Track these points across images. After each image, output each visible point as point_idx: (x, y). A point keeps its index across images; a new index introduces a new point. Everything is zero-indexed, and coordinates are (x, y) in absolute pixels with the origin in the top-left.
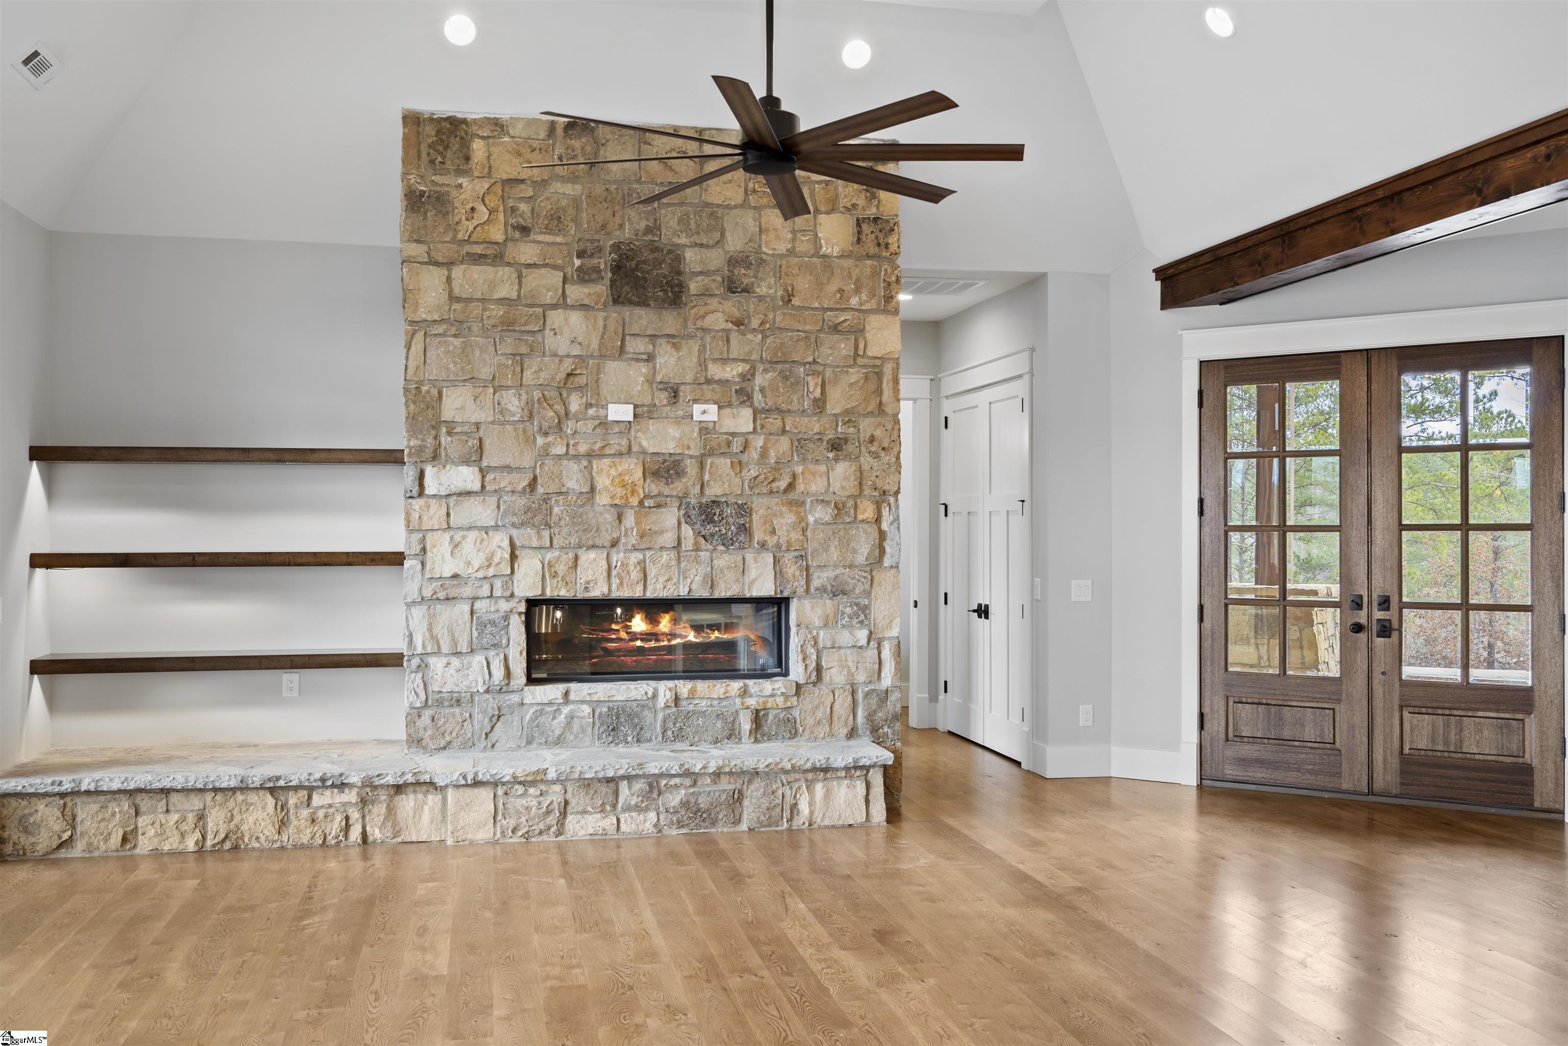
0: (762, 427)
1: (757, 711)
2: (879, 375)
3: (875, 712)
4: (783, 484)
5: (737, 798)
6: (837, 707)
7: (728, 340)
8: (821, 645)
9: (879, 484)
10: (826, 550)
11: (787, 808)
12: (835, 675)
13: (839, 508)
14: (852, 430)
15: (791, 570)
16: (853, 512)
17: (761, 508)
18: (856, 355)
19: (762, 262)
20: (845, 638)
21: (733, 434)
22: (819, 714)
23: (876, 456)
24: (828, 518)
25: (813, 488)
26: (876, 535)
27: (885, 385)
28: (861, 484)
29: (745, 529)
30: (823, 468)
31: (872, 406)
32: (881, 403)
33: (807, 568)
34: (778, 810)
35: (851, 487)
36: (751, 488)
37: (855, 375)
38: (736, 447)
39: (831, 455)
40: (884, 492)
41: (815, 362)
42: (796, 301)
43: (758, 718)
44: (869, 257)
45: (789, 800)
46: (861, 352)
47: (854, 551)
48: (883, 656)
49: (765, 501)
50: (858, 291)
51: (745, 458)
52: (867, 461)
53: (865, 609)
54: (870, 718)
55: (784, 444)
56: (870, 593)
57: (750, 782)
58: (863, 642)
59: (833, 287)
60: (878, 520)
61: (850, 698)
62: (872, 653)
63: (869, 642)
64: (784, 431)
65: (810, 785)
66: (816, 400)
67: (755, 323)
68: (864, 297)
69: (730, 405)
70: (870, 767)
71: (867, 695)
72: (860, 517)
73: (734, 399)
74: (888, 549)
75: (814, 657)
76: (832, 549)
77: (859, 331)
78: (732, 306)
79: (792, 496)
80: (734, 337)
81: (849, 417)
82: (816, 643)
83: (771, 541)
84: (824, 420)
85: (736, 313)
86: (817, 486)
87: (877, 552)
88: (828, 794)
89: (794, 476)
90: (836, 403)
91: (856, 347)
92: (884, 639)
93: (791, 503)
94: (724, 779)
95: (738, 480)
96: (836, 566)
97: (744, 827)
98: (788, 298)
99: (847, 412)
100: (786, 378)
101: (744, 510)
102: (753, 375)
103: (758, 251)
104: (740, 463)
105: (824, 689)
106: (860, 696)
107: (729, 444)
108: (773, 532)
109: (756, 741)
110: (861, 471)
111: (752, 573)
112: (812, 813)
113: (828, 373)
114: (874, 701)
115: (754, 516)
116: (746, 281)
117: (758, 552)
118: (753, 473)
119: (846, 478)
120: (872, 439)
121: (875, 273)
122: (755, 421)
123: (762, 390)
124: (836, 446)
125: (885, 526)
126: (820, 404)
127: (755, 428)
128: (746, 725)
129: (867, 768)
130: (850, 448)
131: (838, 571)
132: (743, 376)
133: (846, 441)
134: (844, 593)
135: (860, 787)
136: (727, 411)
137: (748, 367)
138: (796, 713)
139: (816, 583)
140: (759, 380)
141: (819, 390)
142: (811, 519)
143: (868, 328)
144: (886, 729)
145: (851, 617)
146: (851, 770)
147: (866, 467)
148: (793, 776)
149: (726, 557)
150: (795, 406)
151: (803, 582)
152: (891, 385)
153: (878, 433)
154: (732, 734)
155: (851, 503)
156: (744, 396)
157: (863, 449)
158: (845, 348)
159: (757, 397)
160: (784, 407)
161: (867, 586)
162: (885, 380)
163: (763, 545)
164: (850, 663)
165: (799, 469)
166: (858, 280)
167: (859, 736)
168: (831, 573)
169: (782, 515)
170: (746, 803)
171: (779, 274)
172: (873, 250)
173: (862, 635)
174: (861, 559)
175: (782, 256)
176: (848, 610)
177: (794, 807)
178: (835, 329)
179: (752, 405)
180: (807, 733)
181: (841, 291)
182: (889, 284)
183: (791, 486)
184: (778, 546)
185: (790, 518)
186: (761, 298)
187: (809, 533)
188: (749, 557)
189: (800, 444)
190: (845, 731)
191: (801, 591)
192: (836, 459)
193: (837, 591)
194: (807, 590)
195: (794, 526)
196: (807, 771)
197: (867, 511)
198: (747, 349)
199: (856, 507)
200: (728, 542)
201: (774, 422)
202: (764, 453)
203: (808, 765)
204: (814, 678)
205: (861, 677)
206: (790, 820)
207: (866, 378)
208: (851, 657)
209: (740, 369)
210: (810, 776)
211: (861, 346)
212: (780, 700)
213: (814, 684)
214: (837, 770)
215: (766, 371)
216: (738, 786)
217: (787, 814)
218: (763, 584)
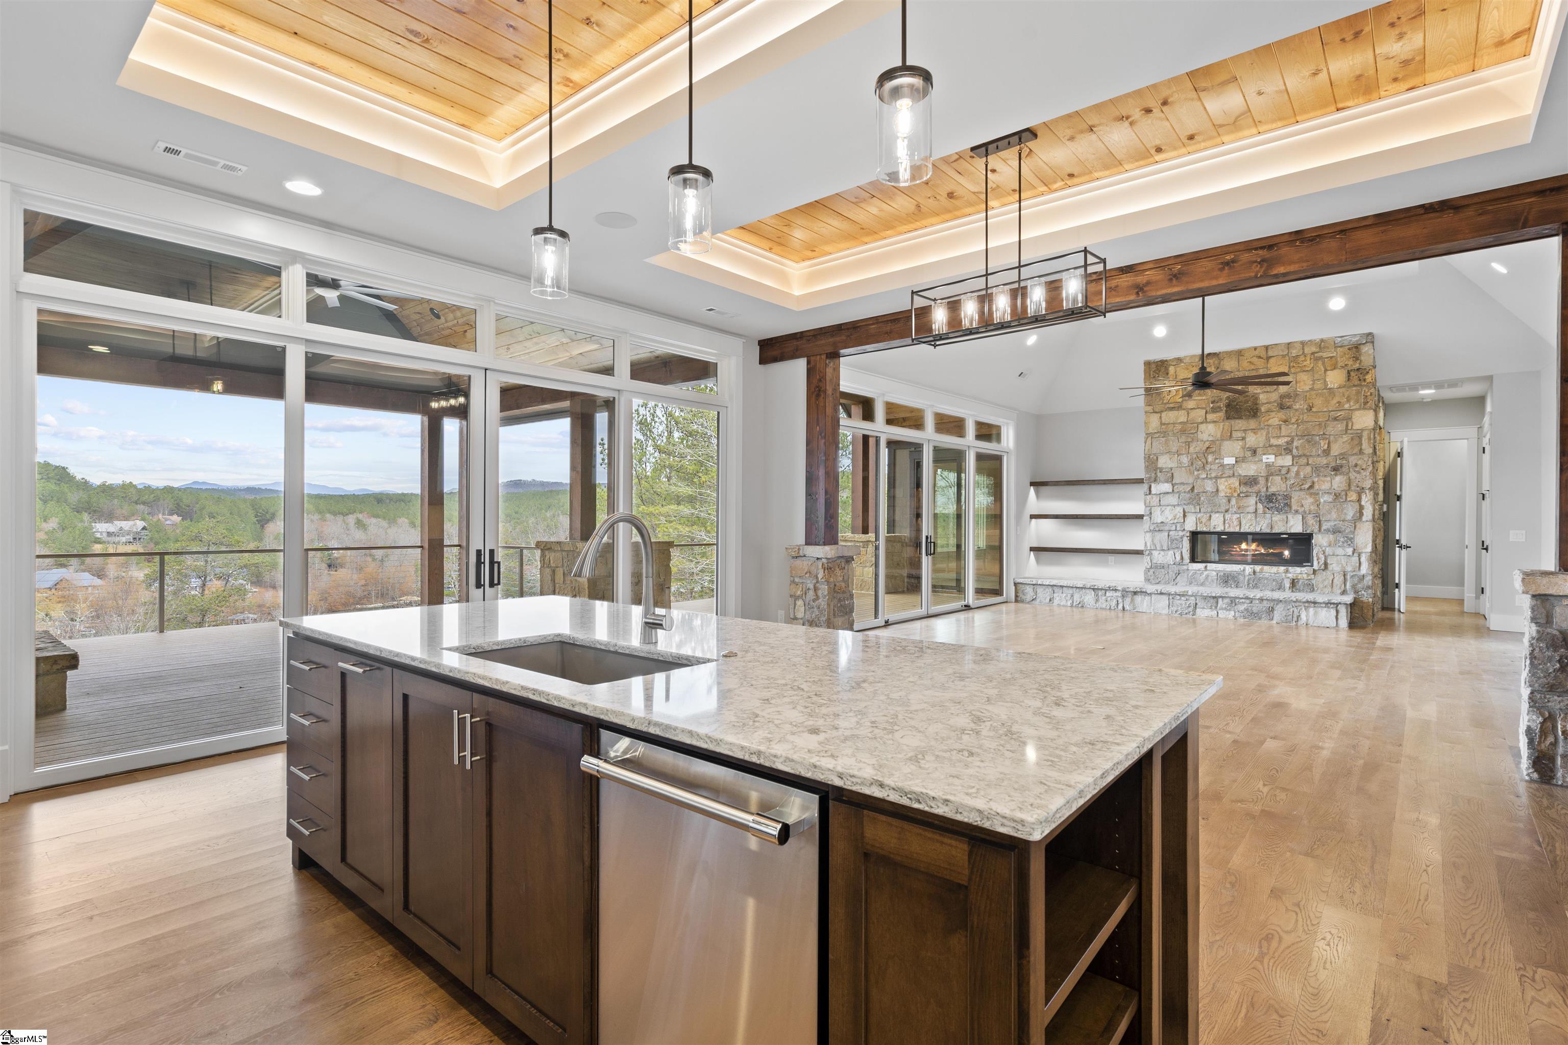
0: (1297, 463)
1: (1293, 580)
2: (1360, 438)
3: (1356, 584)
4: (1307, 486)
5: (1271, 610)
6: (1335, 581)
7: (1280, 428)
8: (1327, 554)
9: (1360, 484)
10: (1330, 514)
11: (1295, 616)
12: (1334, 566)
13: (1337, 496)
14: (1344, 462)
15: (1311, 521)
16: (1344, 497)
17: (1295, 496)
18: (1347, 429)
19: (1297, 395)
20: (1340, 551)
21: (1282, 467)
22: (1326, 583)
23: (1359, 472)
24: (1330, 500)
25: (1323, 487)
26: (1358, 507)
27: (1363, 442)
28: (1349, 485)
29: (1288, 505)
30: (1329, 479)
31: (1356, 450)
32: (1361, 449)
33: (1320, 521)
34: (1291, 617)
35: (1344, 486)
36: (1291, 488)
37: (1346, 438)
38: (1284, 471)
39: (1332, 473)
40: (1363, 488)
41: (1324, 434)
42: (1314, 410)
43: (1294, 583)
44: (1354, 386)
45: (1296, 614)
46: (1350, 428)
47: (1346, 514)
48: (1362, 560)
49: (1298, 493)
50: (1348, 401)
51: (1288, 476)
52: (1353, 475)
53: (1352, 540)
54: (1354, 587)
55: (1309, 469)
56: (1354, 532)
57: (1277, 604)
58: (1351, 553)
59: (1335, 401)
60: (1359, 500)
61: (1343, 577)
62: (1355, 559)
63: (1353, 554)
64: (1308, 464)
65: (1306, 608)
66: (1324, 450)
67: (1293, 420)
68: (1352, 404)
69: (1281, 455)
70: (1340, 603)
71: (1352, 577)
72: (1349, 499)
73: (1283, 452)
74: (1365, 513)
75: (1323, 559)
76: (1333, 513)
77: (1348, 419)
78: (1282, 415)
79: (1312, 491)
80: (1283, 427)
81: (1343, 456)
82: (1324, 553)
83: (1301, 510)
84: (1329, 458)
85: (1284, 417)
86: (1325, 486)
87: (1358, 515)
88: (1316, 613)
89: (1313, 483)
90: (1336, 450)
91: (1347, 426)
92: (1362, 553)
93: (1311, 494)
94: (1265, 602)
95: (1284, 485)
96: (1335, 520)
97: (1274, 622)
98: (1310, 408)
99: (1341, 454)
100: (1309, 442)
101: (1287, 497)
102: (1293, 442)
103: (1296, 391)
104: (1286, 478)
105: (1328, 573)
106: (1348, 577)
107: (1280, 471)
108: (1302, 506)
109: (1292, 591)
110: (1350, 480)
111: (1291, 522)
112: (1307, 620)
113: (1332, 438)
114: (1356, 580)
115: (1292, 500)
116: (1288, 404)
117: (1295, 514)
118: (1292, 482)
119: (1341, 483)
120: (1356, 465)
121: (1358, 393)
122: (1293, 460)
123: (1297, 448)
124: (1336, 469)
125: (1363, 503)
126: (1327, 452)
127: (1293, 464)
128: (1287, 584)
129: (1337, 604)
130: (1344, 469)
131: (1336, 523)
132: (1287, 443)
133: (1341, 467)
134: (1340, 532)
135: (1333, 612)
136: (1280, 457)
137: (1289, 439)
138: (1314, 582)
139: (1324, 527)
140: (1295, 444)
141: (1326, 446)
142: (1322, 500)
143: (1353, 417)
144: (1363, 592)
145: (1343, 542)
146: (1328, 604)
147: (1352, 477)
148: (1297, 604)
149: (1279, 516)
150: (1314, 453)
151: (1317, 527)
152: (1367, 441)
153: (1359, 462)
154: (1280, 587)
155: (1343, 493)
156: (1288, 450)
157: (1351, 470)
158: (1340, 426)
159: (1295, 451)
160: (1308, 454)
161: (1353, 529)
162: (1363, 439)
163: (1297, 511)
164: (1343, 562)
165: (1316, 480)
166: (1348, 397)
167: (1347, 594)
168: (1332, 523)
169: (1306, 499)
170: (1275, 612)
171: (1305, 400)
172: (1357, 382)
173: (1349, 551)
174: (1349, 517)
175: (1307, 391)
176: (1342, 539)
177: (1298, 617)
178: (1335, 419)
179: (1292, 454)
180: (1319, 591)
181: (1339, 402)
182: (1366, 396)
183: (1311, 487)
184: (1304, 511)
185: (1310, 500)
186: (1296, 410)
187: (1321, 506)
188: (1290, 516)
189: (1317, 469)
190: (1340, 591)
191: (1316, 530)
192: (1336, 475)
193: (1336, 531)
194: (1320, 530)
195: (1312, 504)
196: (1304, 602)
197: (1353, 496)
198: (1289, 431)
199: (1346, 495)
200: (1279, 510)
201: (1303, 461)
202: (1297, 473)
203: (1304, 600)
204: (1323, 567)
205: (1349, 569)
206: (1297, 621)
207: (1352, 439)
208: (1343, 560)
209: (1286, 440)
210: (1306, 605)
211: (1350, 425)
212: (1305, 576)
213: (1323, 570)
214: (1321, 603)
215: (1299, 439)
216: (1272, 605)
217: (1295, 619)
218: (1296, 526)
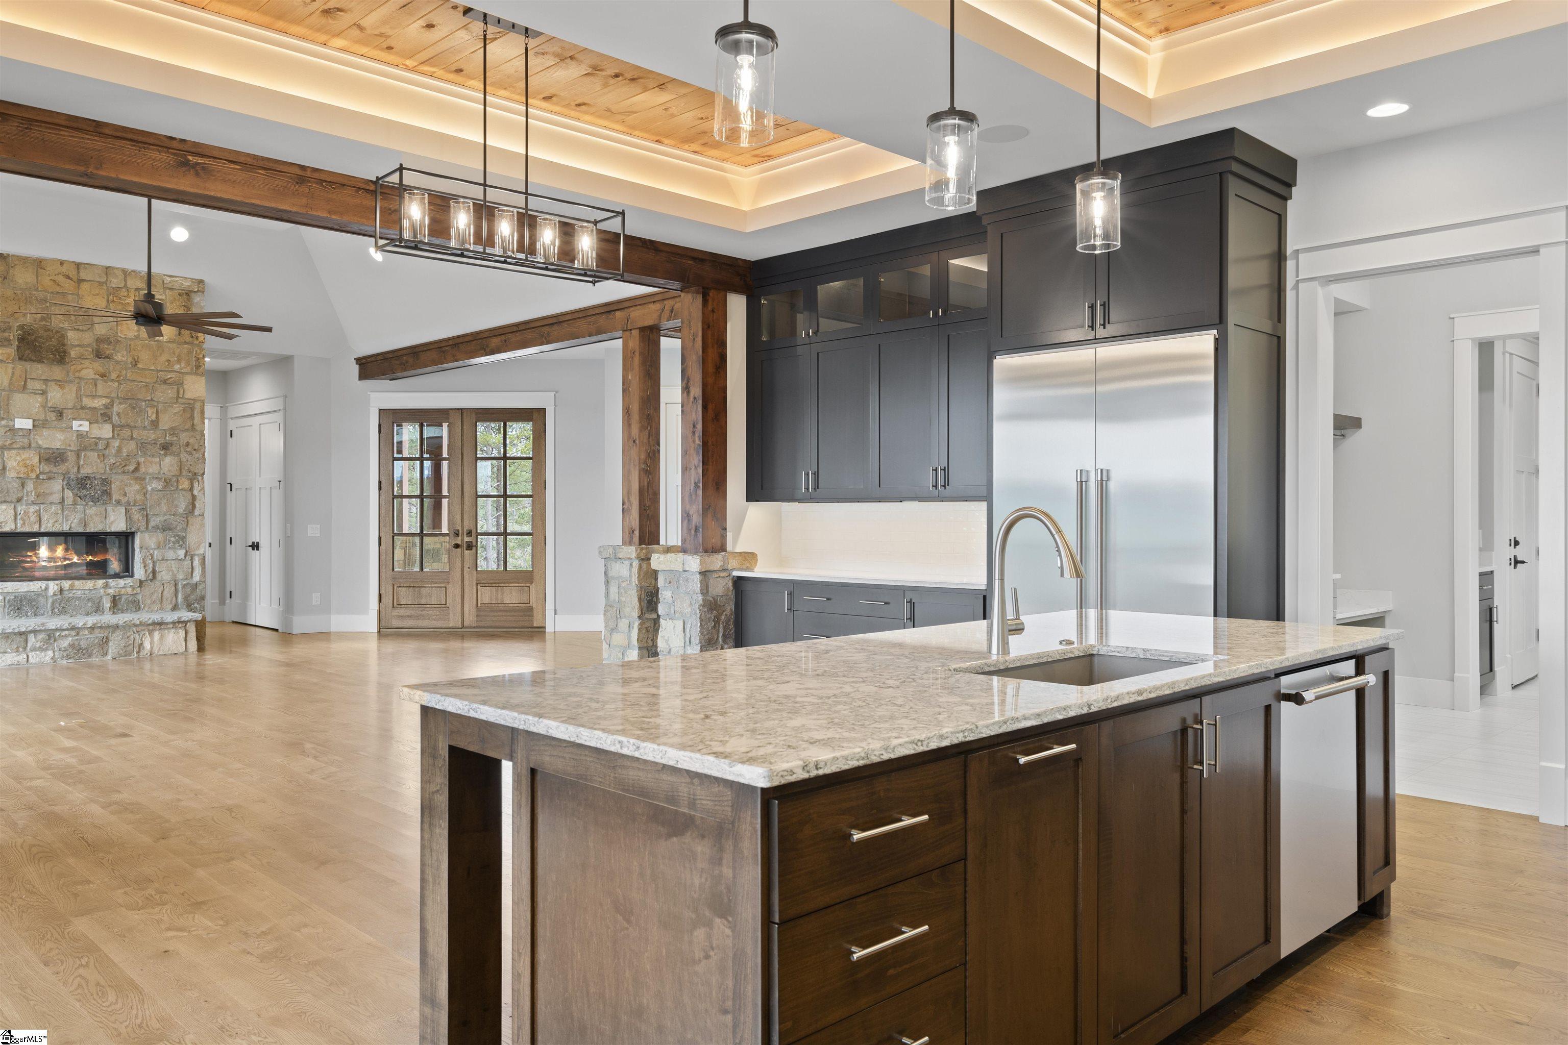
0: (118, 435)
1: (115, 596)
2: (192, 409)
3: (189, 595)
4: (132, 468)
5: (105, 642)
6: (165, 593)
7: (96, 385)
8: (155, 558)
9: (192, 469)
10: (159, 505)
11: (136, 645)
12: (164, 575)
13: (167, 482)
14: (175, 439)
15: (136, 516)
16: (175, 484)
17: (117, 483)
18: (178, 397)
19: (118, 341)
20: (171, 554)
21: (99, 439)
22: (154, 597)
23: (190, 454)
24: (160, 487)
25: (151, 471)
26: (190, 497)
27: (195, 415)
28: (180, 469)
29: (107, 493)
30: (157, 459)
31: (188, 426)
32: (193, 425)
33: (147, 516)
34: (131, 647)
35: (175, 470)
36: (111, 470)
37: (177, 408)
38: (101, 446)
39: (162, 452)
40: (195, 474)
41: (152, 400)
42: (140, 365)
43: (115, 601)
44: (186, 343)
45: (138, 641)
46: (181, 396)
47: (177, 506)
48: (194, 564)
49: (120, 477)
50: (179, 361)
51: (107, 452)
52: (184, 456)
53: (183, 538)
54: (186, 598)
55: (132, 445)
56: (186, 530)
57: (113, 632)
58: (182, 556)
59: (164, 358)
60: (191, 489)
61: (173, 588)
62: (187, 563)
63: (185, 557)
64: (132, 438)
65: (151, 633)
66: (152, 421)
67: (114, 376)
68: (183, 365)
69: (97, 422)
70: (188, 621)
71: (184, 586)
72: (180, 487)
73: (100, 418)
74: (197, 505)
75: (151, 565)
76: (163, 505)
77: (179, 384)
78: (98, 365)
79: (137, 475)
80: (100, 384)
81: (174, 431)
82: (152, 557)
83: (124, 500)
84: (158, 433)
85: (101, 370)
86: (153, 469)
87: (191, 507)
88: (162, 638)
89: (139, 464)
90: (166, 422)
91: (178, 393)
92: (195, 555)
93: (136, 479)
94: (97, 631)
95: (102, 465)
96: (165, 514)
97: (109, 657)
98: (135, 363)
99: (172, 428)
100: (133, 408)
101: (106, 482)
102: (112, 405)
103: (116, 335)
104: (104, 455)
105: (157, 583)
106: (180, 587)
107: (96, 444)
108: (125, 495)
109: (114, 613)
110: (180, 461)
111: (112, 518)
112: (152, 648)
113: (160, 406)
114: (188, 590)
115: (113, 486)
116: (108, 352)
117: (115, 506)
118: (112, 461)
119: (172, 465)
120: (188, 444)
121: (190, 352)
122: (113, 431)
123: (118, 414)
124: (166, 447)
125: (195, 492)
126: (155, 424)
127: (113, 436)
128: (107, 604)
129: (186, 622)
130: (174, 449)
131: (166, 517)
132: (105, 406)
133: (172, 445)
134: (170, 529)
135: (182, 633)
136: (95, 425)
137: (109, 401)
138: (140, 597)
139: (152, 524)
140: (116, 409)
141: (154, 416)
142: (149, 488)
143: (185, 382)
144: (196, 605)
145: (174, 543)
146: (176, 624)
147: (184, 459)
148: (140, 628)
149: (94, 509)
150: (139, 424)
151: (144, 523)
152: (199, 415)
153: (191, 441)
154: (98, 609)
155: (174, 479)
156: (106, 417)
157: (182, 449)
158: (171, 393)
159: (115, 418)
160: (132, 424)
161: (184, 526)
162: (196, 412)
163: (119, 502)
164: (174, 569)
165: (142, 460)
166: (179, 356)
167: (179, 609)
168: (162, 519)
169: (130, 485)
170: (110, 644)
171: (129, 349)
172: (189, 339)
173: (181, 553)
174: (181, 510)
175: (131, 339)
176: (173, 539)
177: (141, 645)
178: (165, 382)
179: (111, 423)
180: (146, 608)
181: (168, 361)
182: (198, 359)
183: (137, 469)
184: (128, 503)
185: (136, 487)
186: (117, 362)
187: (148, 496)
188: (110, 509)
189: (143, 446)
190: (171, 606)
191: (143, 528)
192: (165, 455)
193: (166, 528)
194: (147, 528)
195: (138, 492)
196: (149, 625)
197: (185, 484)
198: (108, 390)
199: (178, 481)
200: (95, 500)
201: (126, 433)
202: (119, 450)
203: (150, 621)
204: (151, 577)
205: (181, 576)
206: (138, 652)
207: (184, 410)
208: (174, 565)
209: (104, 402)
210: (151, 628)
211: (181, 392)
212: (129, 590)
213: (151, 581)
214: (167, 623)
215: (120, 403)
216: (106, 634)
217: (136, 649)
218: (118, 524)
